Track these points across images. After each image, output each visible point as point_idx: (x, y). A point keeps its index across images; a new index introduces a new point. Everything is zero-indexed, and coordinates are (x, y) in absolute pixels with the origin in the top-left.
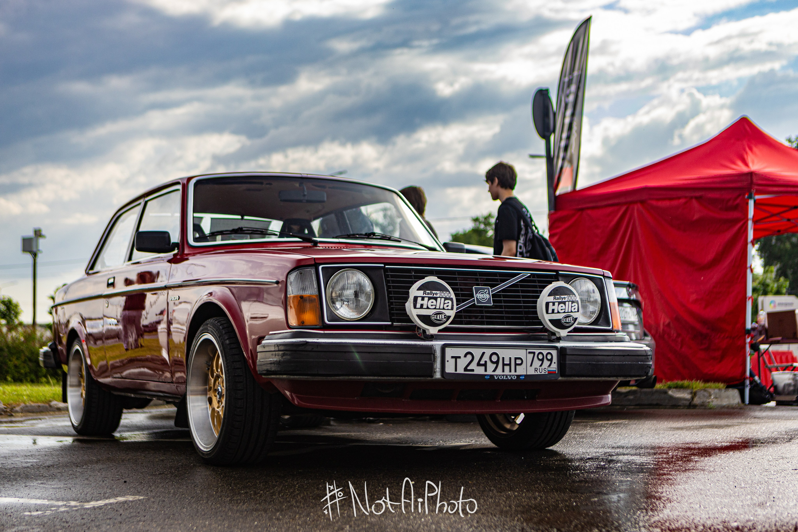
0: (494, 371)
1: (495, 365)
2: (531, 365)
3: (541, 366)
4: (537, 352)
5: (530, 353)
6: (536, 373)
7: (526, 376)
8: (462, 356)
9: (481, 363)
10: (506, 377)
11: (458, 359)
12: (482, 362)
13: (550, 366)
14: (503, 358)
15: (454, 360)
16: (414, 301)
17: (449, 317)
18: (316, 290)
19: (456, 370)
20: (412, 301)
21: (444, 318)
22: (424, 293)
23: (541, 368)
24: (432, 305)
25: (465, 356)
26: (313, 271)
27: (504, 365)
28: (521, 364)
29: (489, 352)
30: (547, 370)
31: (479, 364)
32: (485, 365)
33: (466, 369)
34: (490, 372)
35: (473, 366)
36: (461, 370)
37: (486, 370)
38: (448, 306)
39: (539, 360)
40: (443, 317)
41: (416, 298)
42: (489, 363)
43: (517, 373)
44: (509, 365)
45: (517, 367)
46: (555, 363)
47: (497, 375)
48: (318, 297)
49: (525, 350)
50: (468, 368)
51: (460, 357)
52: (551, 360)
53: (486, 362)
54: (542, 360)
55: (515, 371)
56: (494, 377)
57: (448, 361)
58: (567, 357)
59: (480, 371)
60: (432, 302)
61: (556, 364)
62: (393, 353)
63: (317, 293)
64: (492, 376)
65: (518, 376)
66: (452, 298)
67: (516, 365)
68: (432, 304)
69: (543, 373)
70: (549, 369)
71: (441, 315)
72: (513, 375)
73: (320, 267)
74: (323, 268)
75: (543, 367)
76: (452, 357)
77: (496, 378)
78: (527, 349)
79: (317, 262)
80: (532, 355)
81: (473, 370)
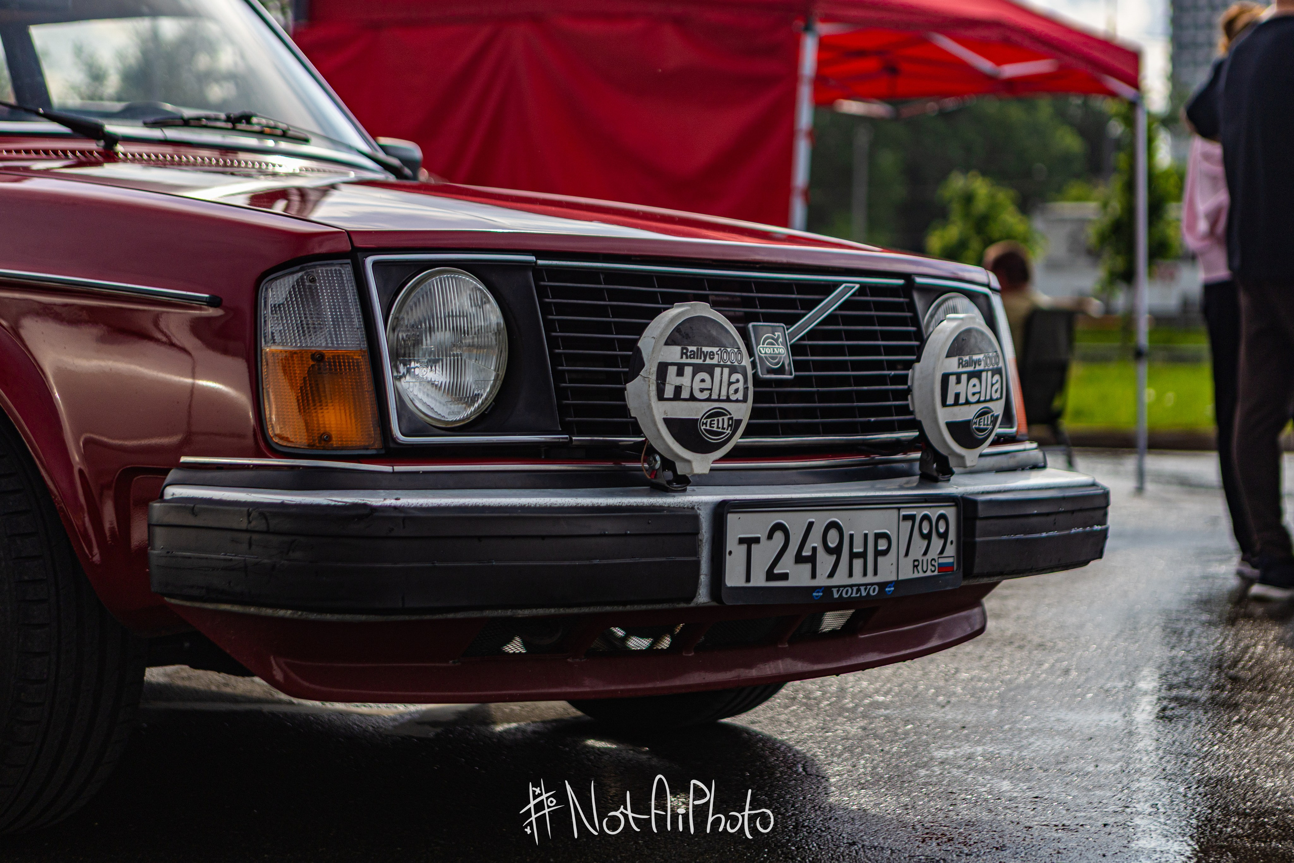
0: (831, 575)
1: (834, 557)
2: (907, 554)
3: (925, 553)
4: (919, 513)
5: (906, 518)
6: (916, 575)
7: (898, 583)
8: (762, 535)
9: (804, 554)
10: (858, 590)
11: (754, 546)
12: (806, 553)
13: (942, 552)
14: (851, 536)
15: (744, 547)
16: (657, 379)
17: (739, 422)
18: (360, 334)
19: (748, 579)
20: (653, 377)
21: (729, 425)
22: (682, 354)
23: (925, 558)
24: (702, 390)
25: (770, 537)
26: (347, 271)
27: (853, 556)
28: (885, 553)
29: (821, 519)
30: (936, 564)
31: (799, 559)
32: (812, 560)
33: (770, 575)
34: (822, 580)
35: (787, 565)
36: (759, 580)
37: (814, 576)
38: (736, 391)
39: (924, 536)
40: (725, 426)
41: (663, 369)
42: (821, 554)
43: (878, 579)
44: (863, 555)
45: (880, 559)
46: (952, 542)
47: (839, 587)
48: (367, 355)
49: (895, 512)
50: (776, 571)
51: (757, 540)
52: (944, 536)
53: (814, 549)
54: (927, 537)
55: (875, 573)
56: (832, 593)
57: (730, 553)
58: (979, 523)
59: (799, 577)
60: (703, 381)
61: (954, 546)
62: (604, 535)
63: (364, 346)
64: (828, 590)
65: (883, 585)
66: (745, 367)
67: (878, 553)
68: (703, 385)
69: (929, 573)
70: (941, 561)
71: (720, 419)
72: (872, 584)
73: (369, 261)
74: (375, 264)
75: (930, 556)
76: (742, 541)
77: (836, 596)
78: (899, 509)
79: (359, 243)
80: (909, 523)
81: (785, 577)
